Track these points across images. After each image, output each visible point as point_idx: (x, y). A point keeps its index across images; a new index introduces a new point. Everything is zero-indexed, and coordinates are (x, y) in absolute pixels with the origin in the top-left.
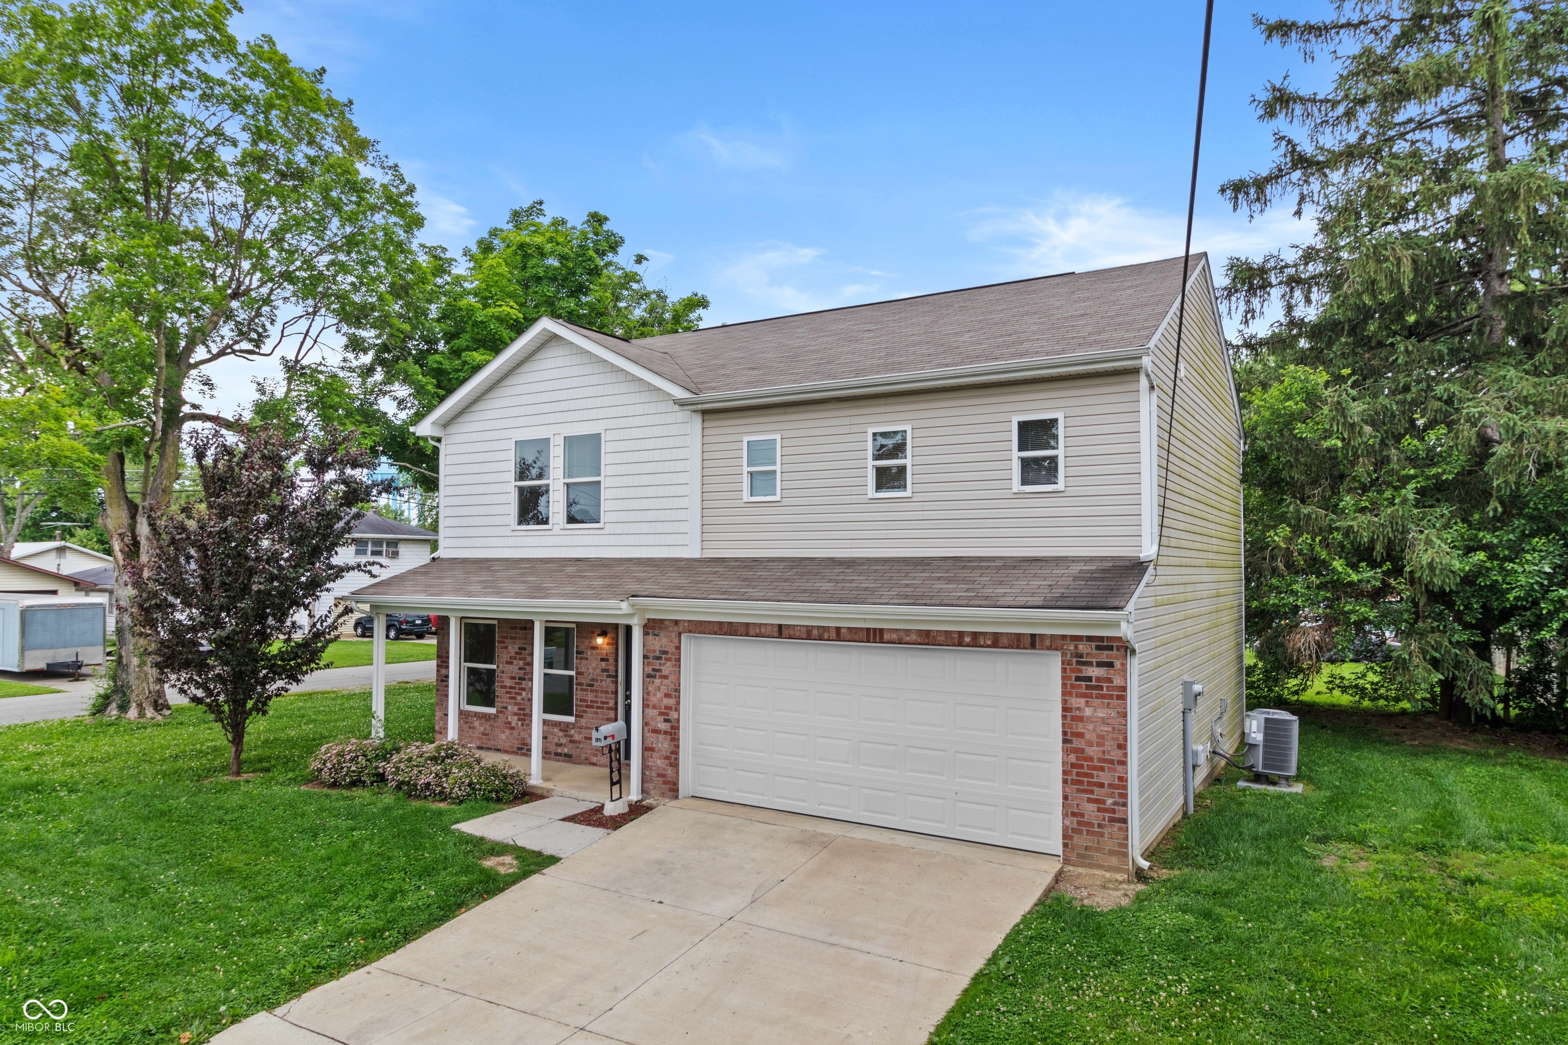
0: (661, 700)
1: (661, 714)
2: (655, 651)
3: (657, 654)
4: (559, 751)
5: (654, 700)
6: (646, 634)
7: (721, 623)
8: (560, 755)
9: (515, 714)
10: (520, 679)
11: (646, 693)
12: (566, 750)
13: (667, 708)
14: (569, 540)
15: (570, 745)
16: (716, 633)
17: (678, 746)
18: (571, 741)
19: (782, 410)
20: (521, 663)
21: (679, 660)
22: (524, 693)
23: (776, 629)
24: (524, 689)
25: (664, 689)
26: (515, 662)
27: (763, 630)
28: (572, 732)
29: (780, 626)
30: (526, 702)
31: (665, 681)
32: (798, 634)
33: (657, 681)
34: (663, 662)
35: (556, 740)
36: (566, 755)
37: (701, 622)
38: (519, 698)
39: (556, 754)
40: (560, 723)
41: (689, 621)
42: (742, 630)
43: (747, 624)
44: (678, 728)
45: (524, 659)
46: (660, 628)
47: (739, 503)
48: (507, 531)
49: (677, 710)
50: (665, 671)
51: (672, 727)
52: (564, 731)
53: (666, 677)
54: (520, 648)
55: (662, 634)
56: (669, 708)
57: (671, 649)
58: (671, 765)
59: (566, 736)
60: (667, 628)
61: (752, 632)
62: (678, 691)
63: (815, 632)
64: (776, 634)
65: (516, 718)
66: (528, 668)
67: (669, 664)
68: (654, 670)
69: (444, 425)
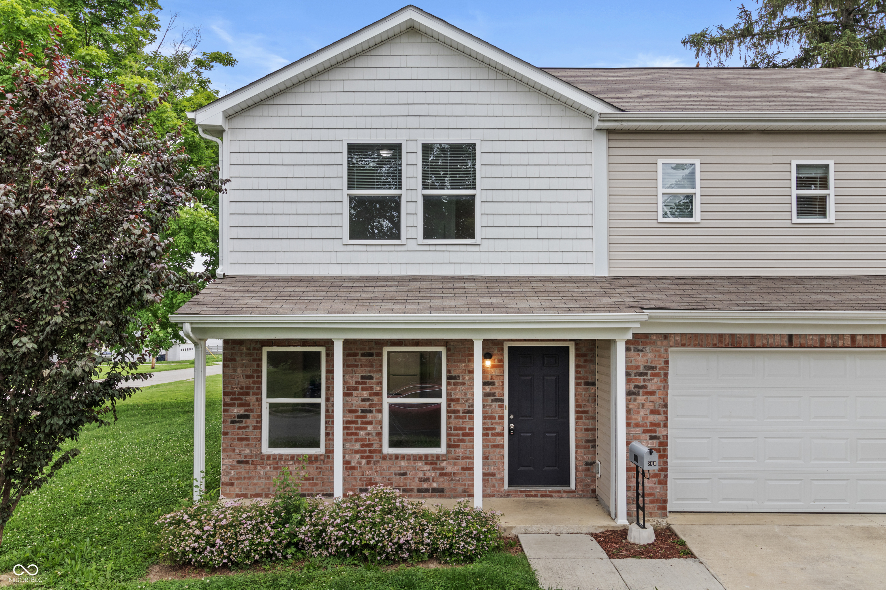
0: (645, 418)
1: (645, 431)
2: (638, 367)
3: (641, 370)
4: (425, 486)
5: (637, 418)
6: (628, 349)
7: (721, 335)
8: (427, 490)
9: (356, 452)
10: (363, 411)
11: (628, 411)
12: (435, 485)
13: (652, 424)
14: (430, 257)
15: (442, 479)
16: (715, 346)
17: (666, 463)
18: (441, 475)
19: (699, 137)
20: (365, 394)
21: (666, 375)
22: (370, 428)
23: (786, 339)
24: (370, 423)
25: (649, 406)
26: (355, 393)
27: (771, 341)
28: (444, 464)
29: (790, 336)
30: (374, 437)
31: (651, 398)
32: (810, 343)
33: (641, 398)
34: (649, 377)
35: (421, 475)
36: (434, 490)
37: (696, 335)
38: (362, 433)
39: (420, 490)
40: (426, 456)
41: (682, 335)
42: (748, 341)
43: (752, 336)
44: (666, 444)
45: (371, 388)
46: (644, 343)
47: (654, 223)
48: (337, 245)
49: (666, 426)
50: (652, 386)
51: (661, 444)
52: (432, 464)
53: (652, 393)
54: (363, 377)
55: (648, 349)
56: (658, 425)
57: (659, 364)
58: (660, 483)
59: (434, 469)
60: (654, 343)
61: (758, 343)
62: (666, 406)
63: (829, 340)
64: (786, 344)
65: (358, 456)
66: (375, 399)
67: (656, 379)
68: (636, 387)
69: (229, 116)
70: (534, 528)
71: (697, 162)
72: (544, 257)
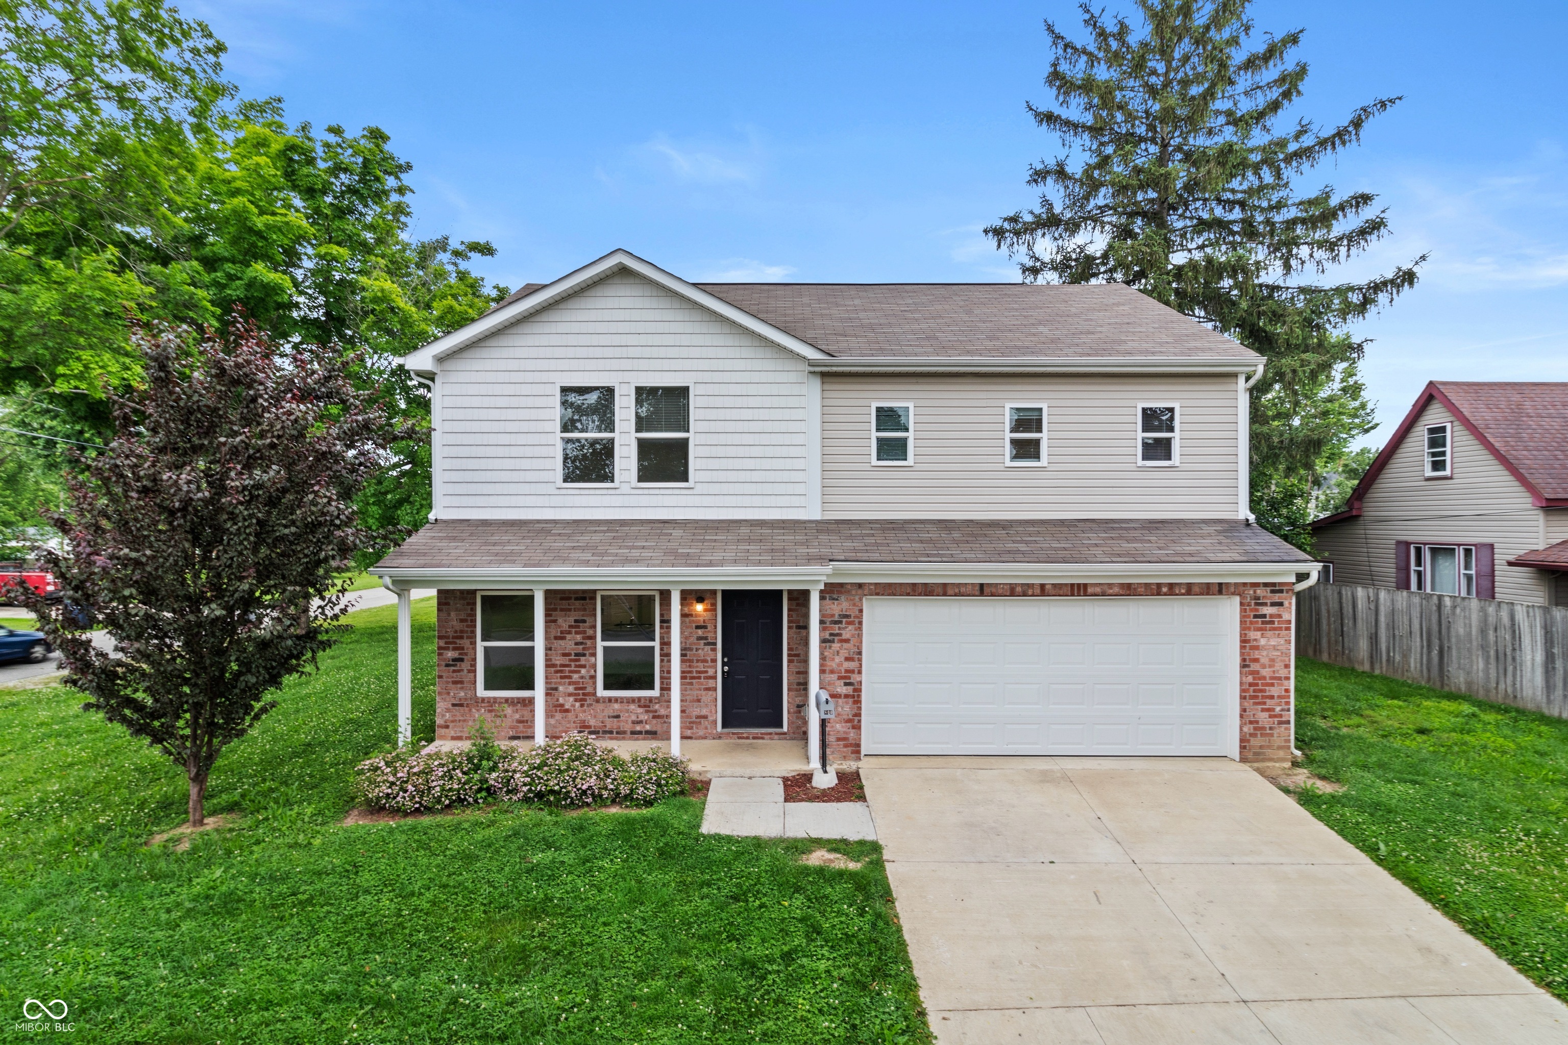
0: (840, 664)
1: (840, 678)
2: (833, 615)
3: (836, 618)
4: (638, 728)
5: (833, 665)
6: (822, 598)
7: (914, 585)
8: (640, 733)
9: (570, 695)
10: (576, 655)
11: (823, 658)
12: (648, 727)
13: (847, 671)
14: (644, 500)
15: (654, 721)
16: (908, 594)
17: (860, 708)
18: (654, 717)
20: (579, 638)
21: (860, 623)
22: (583, 671)
23: (977, 588)
24: (584, 666)
25: (844, 653)
26: (568, 636)
27: (963, 590)
28: (657, 707)
29: (982, 585)
30: (588, 680)
31: (845, 645)
32: (1000, 591)
33: (836, 646)
34: (844, 625)
35: (634, 718)
36: (647, 732)
37: (890, 585)
38: (575, 676)
39: (633, 733)
40: (639, 699)
41: (876, 584)
42: (940, 590)
43: (945, 585)
44: (860, 690)
45: (585, 632)
46: (839, 592)
47: (867, 467)
48: (551, 489)
49: (860, 672)
50: (846, 634)
51: (855, 690)
52: (645, 706)
53: (847, 641)
54: (576, 621)
55: (843, 598)
56: (853, 672)
57: (854, 612)
58: (854, 727)
59: (647, 712)
60: (848, 592)
61: (950, 592)
62: (860, 653)
63: (1019, 589)
64: (978, 593)
65: (571, 699)
66: (589, 642)
67: (850, 627)
68: (831, 635)
69: (441, 359)
70: (729, 771)
71: (911, 405)
72: (757, 501)
